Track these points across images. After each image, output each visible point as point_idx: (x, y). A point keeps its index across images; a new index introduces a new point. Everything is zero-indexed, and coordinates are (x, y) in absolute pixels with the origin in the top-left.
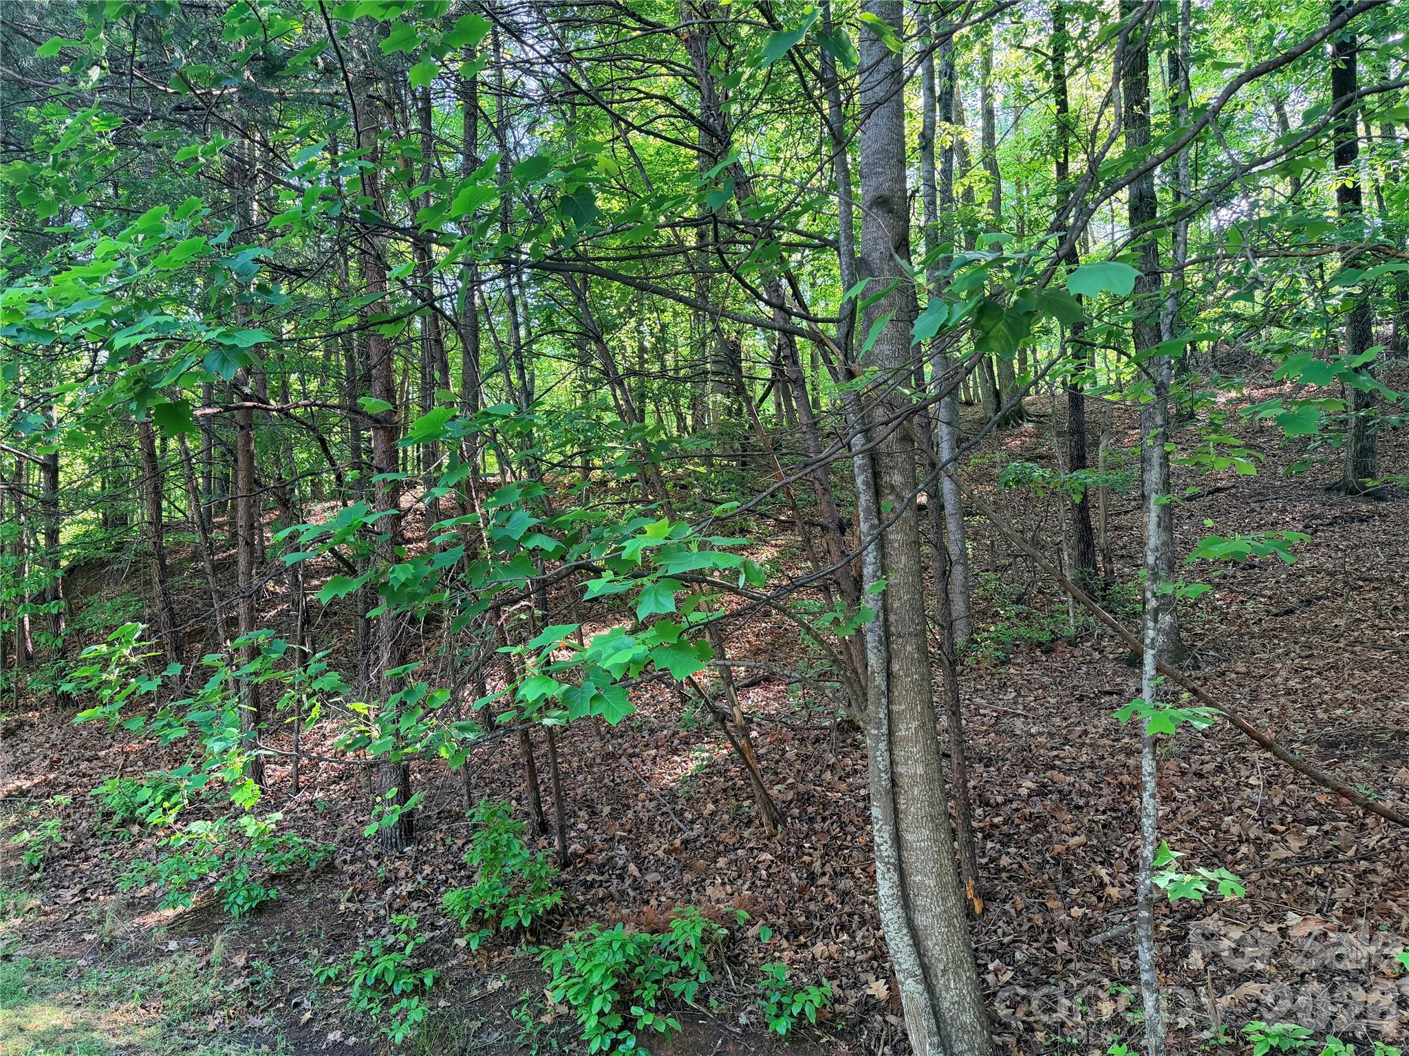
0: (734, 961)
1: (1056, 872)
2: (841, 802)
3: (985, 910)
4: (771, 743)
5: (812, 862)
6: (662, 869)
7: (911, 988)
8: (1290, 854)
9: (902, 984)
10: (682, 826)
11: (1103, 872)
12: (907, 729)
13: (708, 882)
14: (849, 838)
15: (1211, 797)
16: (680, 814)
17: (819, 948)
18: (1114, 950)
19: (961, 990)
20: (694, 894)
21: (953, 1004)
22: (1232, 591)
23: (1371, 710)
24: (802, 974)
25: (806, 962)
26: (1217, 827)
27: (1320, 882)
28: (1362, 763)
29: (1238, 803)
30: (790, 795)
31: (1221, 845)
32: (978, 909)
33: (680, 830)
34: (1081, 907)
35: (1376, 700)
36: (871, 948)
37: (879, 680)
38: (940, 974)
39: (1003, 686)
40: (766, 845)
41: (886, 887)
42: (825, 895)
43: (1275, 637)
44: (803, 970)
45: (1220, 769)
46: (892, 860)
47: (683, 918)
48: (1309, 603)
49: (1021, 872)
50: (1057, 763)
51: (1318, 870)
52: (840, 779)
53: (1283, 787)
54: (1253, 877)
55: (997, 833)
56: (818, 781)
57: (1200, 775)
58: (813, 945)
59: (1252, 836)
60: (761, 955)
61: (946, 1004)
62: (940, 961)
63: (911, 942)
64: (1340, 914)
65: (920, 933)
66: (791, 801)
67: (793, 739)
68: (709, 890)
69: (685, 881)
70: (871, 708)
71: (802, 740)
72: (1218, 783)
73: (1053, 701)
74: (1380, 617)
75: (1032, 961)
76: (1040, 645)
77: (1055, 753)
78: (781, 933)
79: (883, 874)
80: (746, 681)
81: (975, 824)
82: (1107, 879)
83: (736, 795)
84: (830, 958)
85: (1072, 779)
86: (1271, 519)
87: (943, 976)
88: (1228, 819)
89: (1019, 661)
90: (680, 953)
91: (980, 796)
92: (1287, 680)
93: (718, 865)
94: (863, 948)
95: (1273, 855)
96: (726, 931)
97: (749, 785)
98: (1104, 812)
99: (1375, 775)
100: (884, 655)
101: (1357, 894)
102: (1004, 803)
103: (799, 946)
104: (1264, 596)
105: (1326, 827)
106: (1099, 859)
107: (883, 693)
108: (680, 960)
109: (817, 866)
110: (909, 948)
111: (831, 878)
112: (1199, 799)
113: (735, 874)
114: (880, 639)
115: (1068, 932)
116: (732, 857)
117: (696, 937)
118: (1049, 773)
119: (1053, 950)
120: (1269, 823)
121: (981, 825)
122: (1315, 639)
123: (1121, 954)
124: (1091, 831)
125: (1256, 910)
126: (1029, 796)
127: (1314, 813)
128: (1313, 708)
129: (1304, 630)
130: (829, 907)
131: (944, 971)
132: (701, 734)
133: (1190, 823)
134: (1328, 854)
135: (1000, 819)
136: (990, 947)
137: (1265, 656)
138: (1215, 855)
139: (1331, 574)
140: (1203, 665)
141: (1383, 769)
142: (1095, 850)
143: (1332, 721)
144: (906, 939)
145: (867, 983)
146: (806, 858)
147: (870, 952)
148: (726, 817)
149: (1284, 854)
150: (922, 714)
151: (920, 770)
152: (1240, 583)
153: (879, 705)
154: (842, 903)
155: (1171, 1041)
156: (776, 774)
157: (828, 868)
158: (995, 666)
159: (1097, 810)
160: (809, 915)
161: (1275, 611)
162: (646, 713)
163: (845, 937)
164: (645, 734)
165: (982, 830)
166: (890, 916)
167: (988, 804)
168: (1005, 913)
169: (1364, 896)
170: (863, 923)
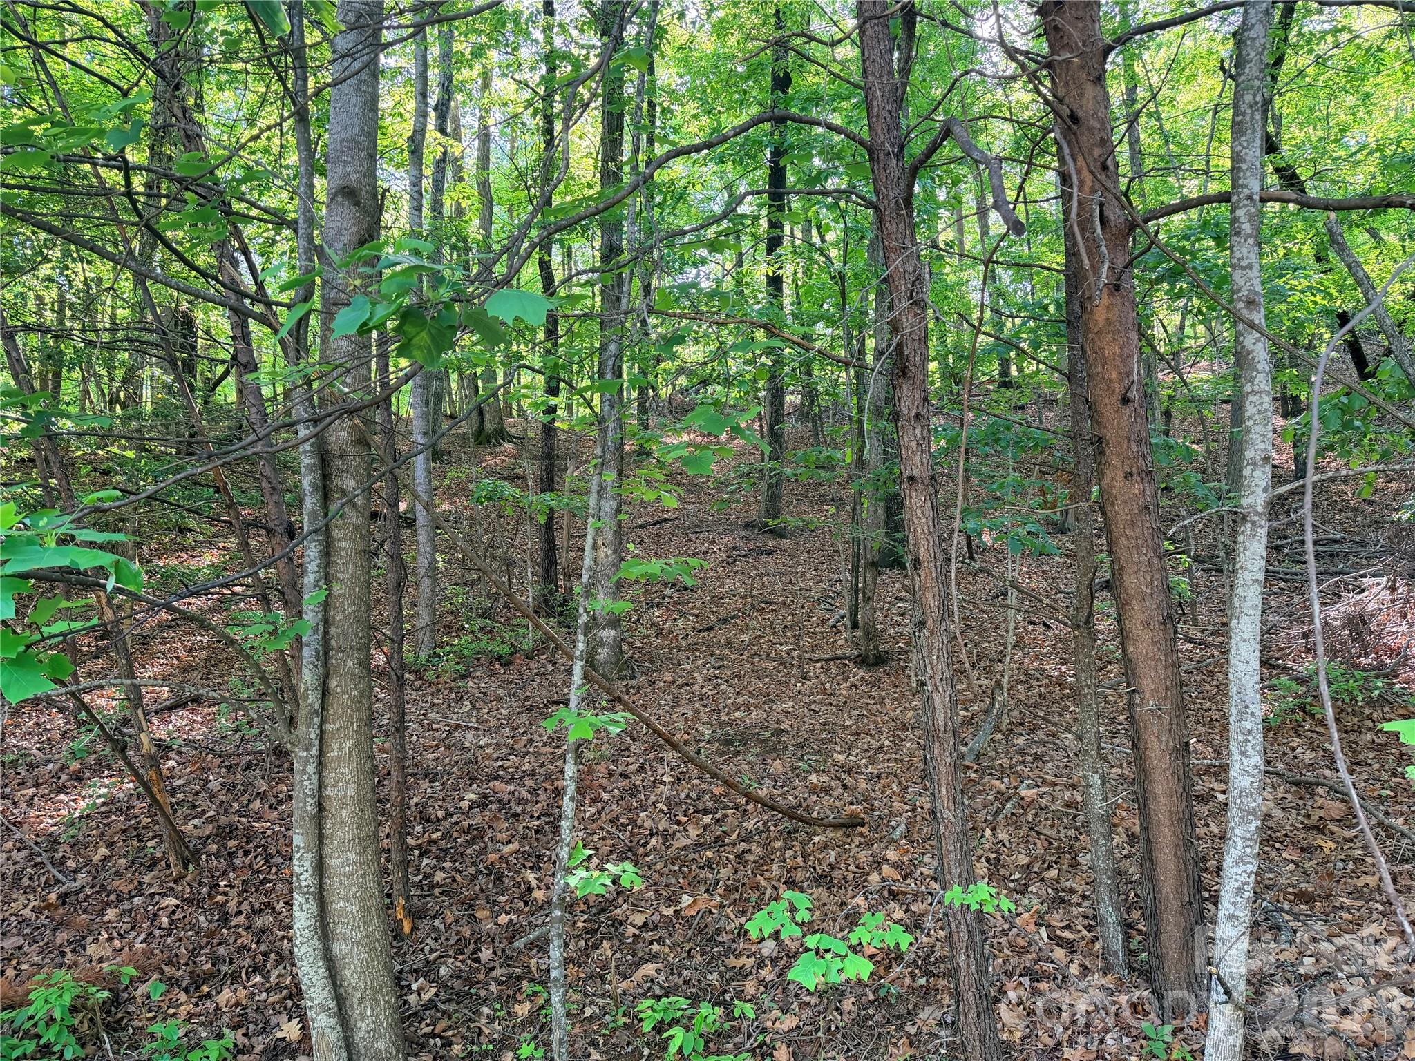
0: (114, 1027)
1: (488, 882)
2: (269, 832)
3: (414, 929)
4: (191, 772)
5: (227, 901)
6: (28, 931)
7: (323, 1024)
8: (689, 842)
9: (313, 1020)
10: (60, 876)
11: (531, 876)
12: (340, 750)
13: (90, 939)
14: (274, 870)
15: (631, 795)
16: (60, 864)
17: (225, 997)
18: (534, 952)
19: (378, 1016)
20: (69, 955)
21: (368, 1032)
22: (668, 610)
23: (760, 712)
24: (200, 1029)
25: (207, 1014)
26: (633, 823)
27: (709, 865)
28: (750, 757)
29: (653, 799)
30: (209, 829)
31: (636, 839)
32: (407, 929)
33: (58, 881)
34: (507, 913)
35: (764, 703)
36: (287, 987)
37: (313, 699)
38: (356, 1003)
39: (459, 700)
40: (172, 889)
41: (303, 919)
42: (239, 936)
43: (697, 650)
44: (203, 1024)
45: (642, 769)
46: (312, 890)
47: (50, 985)
48: (725, 621)
49: (454, 886)
50: (501, 773)
51: (709, 854)
52: (270, 807)
53: (688, 783)
54: (658, 866)
55: (434, 849)
56: (245, 811)
57: (624, 776)
58: (218, 993)
59: (661, 829)
60: (151, 1015)
61: (361, 1034)
62: (356, 989)
63: (326, 974)
64: (721, 891)
65: (338, 963)
66: (209, 837)
67: (220, 766)
68: (91, 949)
69: (58, 942)
70: (301, 728)
71: (229, 768)
72: (638, 782)
73: (504, 712)
74: (774, 634)
75: (456, 975)
76: (499, 658)
77: (500, 763)
78: (179, 986)
79: (301, 906)
80: (168, 703)
81: (411, 841)
82: (534, 883)
83: (138, 835)
84: (238, 1004)
85: (512, 788)
86: (703, 549)
87: (359, 1004)
88: (643, 815)
89: (478, 674)
90: (40, 1029)
91: (421, 812)
92: (702, 687)
93: (106, 918)
94: (278, 988)
95: (676, 844)
96: (106, 994)
97: (156, 822)
98: (539, 818)
99: (757, 768)
100: (321, 670)
101: (736, 872)
102: (445, 818)
103: (200, 998)
104: (692, 615)
105: (718, 816)
106: (528, 864)
107: (316, 712)
108: (39, 1037)
109: (232, 906)
110: (324, 981)
111: (248, 917)
112: (622, 798)
113: (127, 926)
114: (318, 652)
115: (493, 941)
116: (126, 906)
117: (62, 1006)
118: (491, 784)
119: (477, 960)
120: (676, 815)
121: (419, 842)
122: (726, 652)
123: (540, 955)
124: (524, 837)
125: (658, 896)
126: (470, 808)
127: (710, 804)
128: (719, 711)
129: (719, 645)
130: (243, 948)
131: (361, 1000)
132: (99, 767)
133: (612, 822)
134: (718, 839)
135: (439, 834)
136: (415, 967)
137: (687, 666)
138: (630, 850)
139: (744, 597)
140: (638, 675)
141: (764, 762)
142: (526, 856)
143: (731, 722)
144: (321, 971)
145: (278, 1025)
146: (221, 898)
147: (285, 992)
148: (122, 861)
149: (684, 842)
150: (358, 733)
151: (351, 791)
152: (675, 603)
153: (310, 724)
154: (257, 943)
155: (577, 1031)
156: (194, 807)
157: (246, 906)
158: (454, 680)
159: (532, 817)
160: (216, 960)
161: (700, 628)
162: (26, 744)
163: (258, 979)
164: (21, 769)
165: (419, 847)
166: (305, 948)
167: (428, 820)
168: (434, 929)
169: (741, 873)
170: (279, 962)
